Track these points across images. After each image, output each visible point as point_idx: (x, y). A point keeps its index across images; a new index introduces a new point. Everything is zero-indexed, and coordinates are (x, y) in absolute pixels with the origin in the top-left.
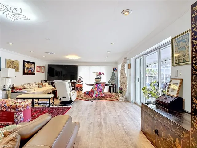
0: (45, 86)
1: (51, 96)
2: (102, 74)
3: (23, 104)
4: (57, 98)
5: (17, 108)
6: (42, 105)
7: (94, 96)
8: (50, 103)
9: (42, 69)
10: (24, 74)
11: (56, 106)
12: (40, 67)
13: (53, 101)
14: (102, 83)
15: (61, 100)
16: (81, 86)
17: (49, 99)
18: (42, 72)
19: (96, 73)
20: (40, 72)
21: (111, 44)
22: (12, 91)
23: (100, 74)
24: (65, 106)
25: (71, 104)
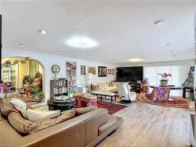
0: (113, 86)
1: (113, 94)
2: (169, 76)
3: (91, 98)
4: (118, 97)
5: (88, 100)
6: (107, 100)
7: (154, 99)
8: (112, 100)
9: (112, 71)
10: (99, 76)
11: (117, 103)
12: (110, 70)
13: (116, 98)
14: (169, 86)
15: (121, 98)
16: (147, 88)
17: (112, 97)
18: (112, 74)
19: (162, 75)
20: (110, 74)
21: (168, 45)
22: (91, 88)
23: (166, 75)
24: (124, 105)
25: (129, 104)
